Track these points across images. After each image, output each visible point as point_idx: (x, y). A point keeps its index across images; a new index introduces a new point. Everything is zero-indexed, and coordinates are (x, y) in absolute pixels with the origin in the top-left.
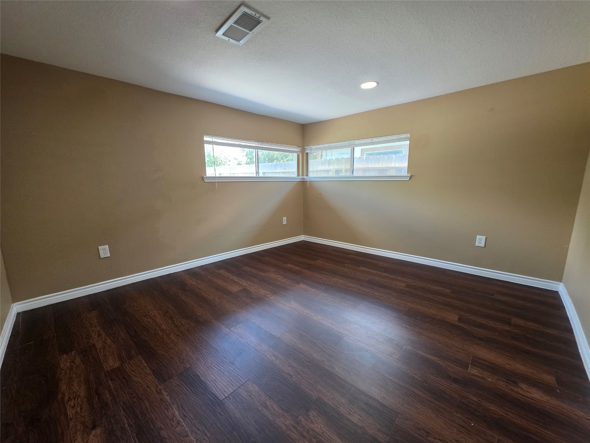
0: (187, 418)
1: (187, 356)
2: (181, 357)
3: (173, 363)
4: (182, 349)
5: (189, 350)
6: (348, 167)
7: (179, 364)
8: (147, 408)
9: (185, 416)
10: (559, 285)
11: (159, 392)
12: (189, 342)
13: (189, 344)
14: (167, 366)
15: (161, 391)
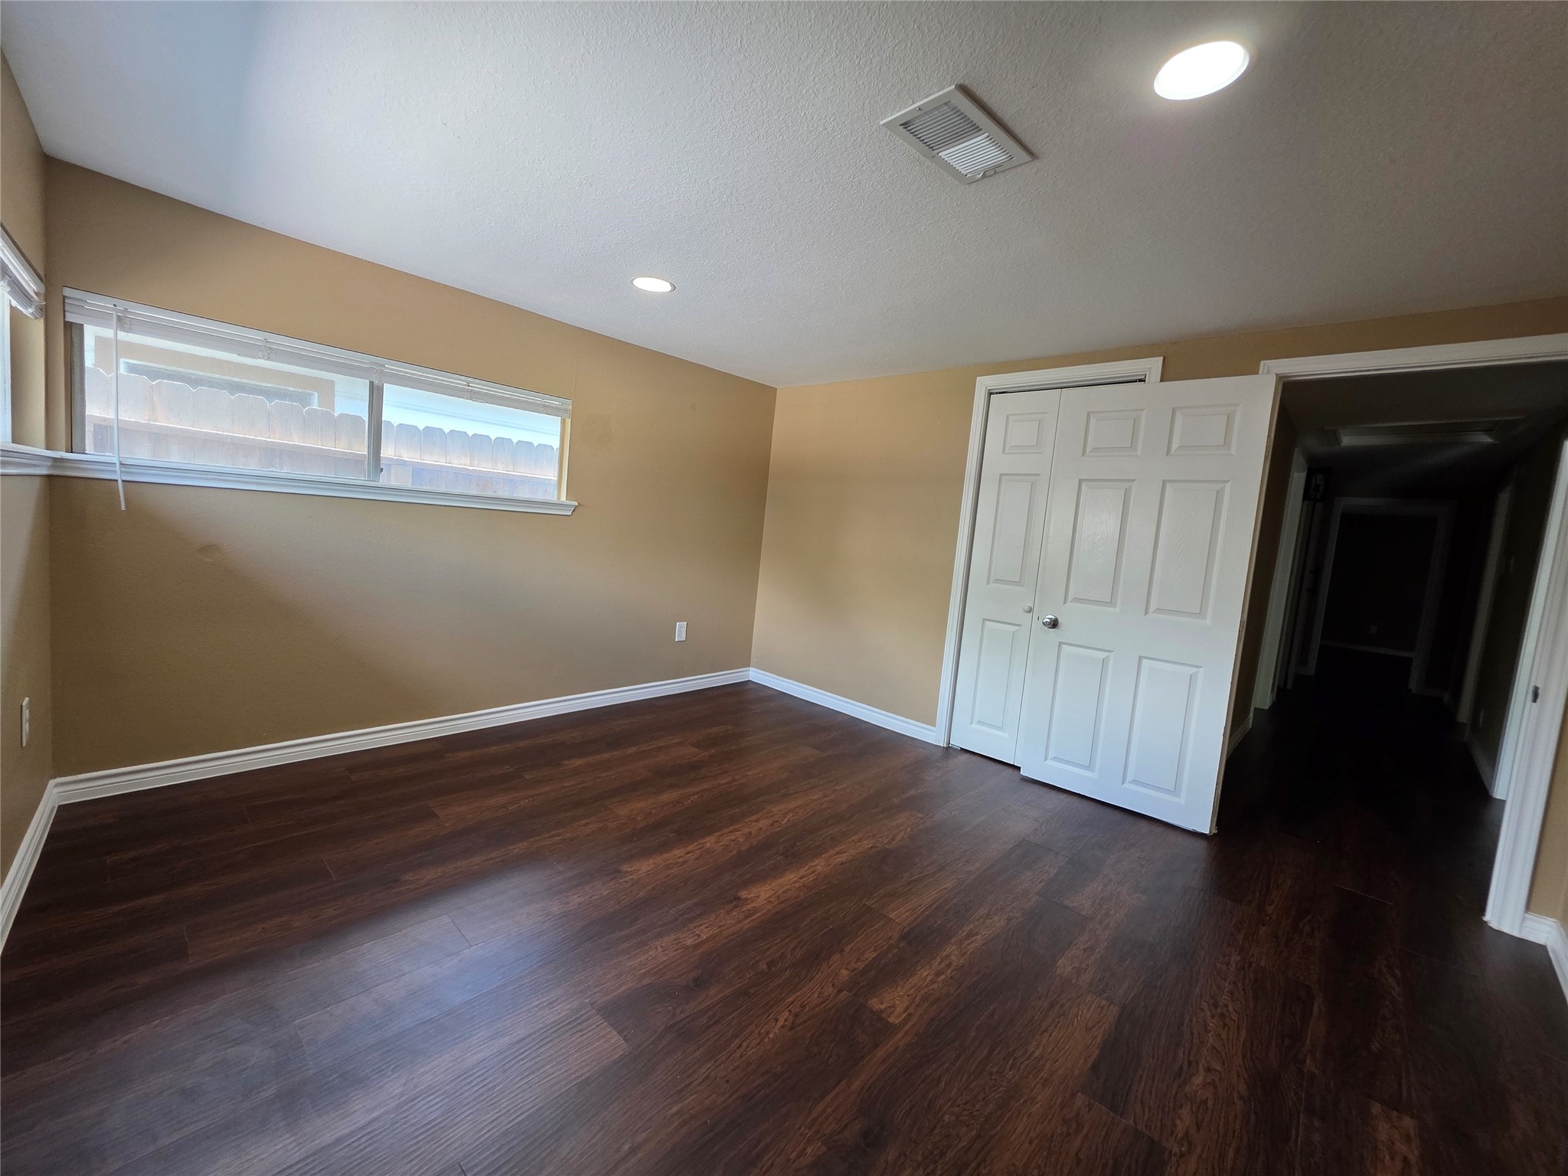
0: (1191, 1058)
1: (1050, 1116)
2: (1062, 1133)
3: (1094, 1147)
4: (1031, 1143)
5: (1025, 1119)
6: (362, 449)
7: (1085, 1130)
8: (1237, 1151)
9: (1190, 1063)
10: (749, 670)
11: (1190, 1144)
12: (993, 1132)
13: (999, 1127)
14: (1111, 1162)
15: (1182, 1139)
